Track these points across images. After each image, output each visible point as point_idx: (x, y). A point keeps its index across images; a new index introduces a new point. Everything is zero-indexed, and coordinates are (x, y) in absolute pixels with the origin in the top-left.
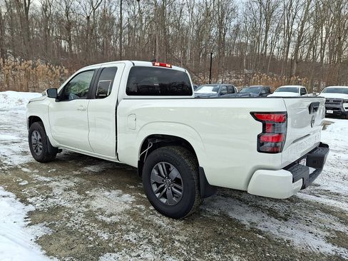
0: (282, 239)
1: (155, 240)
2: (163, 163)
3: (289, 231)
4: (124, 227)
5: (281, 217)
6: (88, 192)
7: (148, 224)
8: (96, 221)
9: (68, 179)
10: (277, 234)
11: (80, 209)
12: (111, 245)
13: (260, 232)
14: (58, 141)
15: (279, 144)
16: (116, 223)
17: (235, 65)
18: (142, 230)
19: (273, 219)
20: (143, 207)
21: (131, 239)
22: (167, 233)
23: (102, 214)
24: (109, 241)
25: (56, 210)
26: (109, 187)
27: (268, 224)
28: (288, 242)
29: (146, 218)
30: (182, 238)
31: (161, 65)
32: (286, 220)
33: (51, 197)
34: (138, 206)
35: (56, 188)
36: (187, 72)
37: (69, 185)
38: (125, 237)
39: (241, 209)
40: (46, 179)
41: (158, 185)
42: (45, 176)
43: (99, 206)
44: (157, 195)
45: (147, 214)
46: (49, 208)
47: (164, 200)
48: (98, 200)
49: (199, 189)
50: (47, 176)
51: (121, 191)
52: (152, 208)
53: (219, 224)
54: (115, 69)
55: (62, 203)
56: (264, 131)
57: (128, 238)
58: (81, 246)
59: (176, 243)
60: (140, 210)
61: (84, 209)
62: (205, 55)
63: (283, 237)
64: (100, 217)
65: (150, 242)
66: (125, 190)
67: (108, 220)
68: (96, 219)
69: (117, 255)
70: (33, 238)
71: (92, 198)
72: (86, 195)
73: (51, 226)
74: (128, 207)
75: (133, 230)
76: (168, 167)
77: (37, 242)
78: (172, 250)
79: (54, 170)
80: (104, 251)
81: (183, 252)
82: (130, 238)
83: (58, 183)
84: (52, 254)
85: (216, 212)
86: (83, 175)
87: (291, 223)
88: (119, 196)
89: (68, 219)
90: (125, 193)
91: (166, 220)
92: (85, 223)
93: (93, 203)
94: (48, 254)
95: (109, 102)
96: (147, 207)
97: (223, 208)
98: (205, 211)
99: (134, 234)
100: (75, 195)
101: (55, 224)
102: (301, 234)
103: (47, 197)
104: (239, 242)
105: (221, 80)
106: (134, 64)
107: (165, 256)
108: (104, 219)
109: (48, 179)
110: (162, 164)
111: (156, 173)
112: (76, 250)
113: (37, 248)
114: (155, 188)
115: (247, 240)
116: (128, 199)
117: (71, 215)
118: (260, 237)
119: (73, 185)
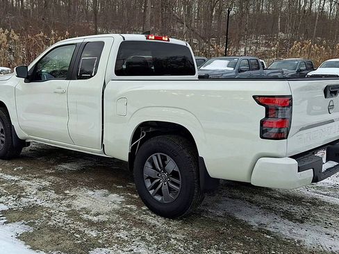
0: (293, 239)
1: (148, 238)
2: (159, 154)
3: (303, 232)
4: (113, 226)
5: (297, 220)
6: (68, 192)
7: (140, 224)
8: (81, 219)
9: (40, 177)
10: (288, 234)
11: (61, 208)
12: (100, 241)
13: (269, 233)
14: (26, 132)
15: (284, 130)
16: (104, 222)
17: (265, 26)
18: (134, 228)
19: (286, 221)
20: (134, 207)
21: (122, 237)
22: (162, 232)
23: (87, 213)
24: (98, 238)
25: (32, 209)
26: (91, 186)
27: (279, 225)
28: (299, 242)
29: (138, 218)
30: (179, 236)
31: (156, 38)
32: (302, 222)
33: (23, 196)
34: (129, 206)
35: (28, 187)
36: (189, 46)
37: (44, 183)
38: (116, 234)
39: (250, 211)
40: (13, 178)
41: (152, 180)
42: (10, 174)
43: (83, 206)
44: (151, 192)
45: (139, 214)
46: (24, 208)
47: (159, 198)
48: (81, 200)
49: (199, 182)
50: (13, 175)
51: (107, 191)
52: (145, 208)
53: (222, 224)
54: (102, 44)
55: (39, 202)
56: (267, 116)
57: (118, 236)
58: (68, 242)
59: (172, 240)
60: (131, 210)
61: (65, 208)
62: (219, 11)
63: (294, 237)
64: (85, 216)
65: (143, 239)
66: (112, 190)
67: (95, 219)
68: (81, 218)
69: (108, 250)
70: (13, 235)
71: (73, 197)
72: (66, 194)
73: (31, 224)
74: (116, 206)
75: (124, 229)
76: (164, 159)
77: (18, 238)
78: (168, 246)
79: (21, 168)
80: (93, 246)
81: (180, 248)
82: (121, 235)
83: (28, 182)
84: (38, 249)
85: (220, 213)
86: (58, 174)
87: (306, 225)
88: (105, 195)
89: (49, 218)
90: (113, 193)
91: (161, 220)
92: (69, 222)
93: (76, 203)
94: (33, 248)
95: (94, 83)
96: (139, 206)
97: (229, 210)
98: (207, 212)
99: (125, 232)
100: (53, 195)
101: (34, 223)
102: (315, 235)
103: (19, 197)
104: (243, 241)
105: (243, 50)
106: (124, 38)
107: (160, 251)
108: (90, 218)
109: (16, 178)
110: (157, 156)
111: (150, 166)
112: (63, 245)
113: (21, 244)
114: (149, 184)
115: (252, 239)
116: (116, 199)
117: (51, 214)
118: (268, 236)
119: (48, 184)
